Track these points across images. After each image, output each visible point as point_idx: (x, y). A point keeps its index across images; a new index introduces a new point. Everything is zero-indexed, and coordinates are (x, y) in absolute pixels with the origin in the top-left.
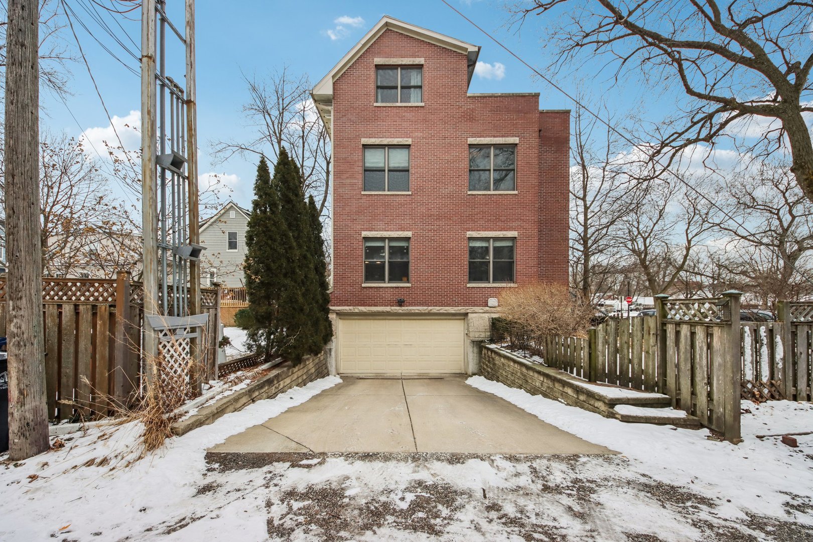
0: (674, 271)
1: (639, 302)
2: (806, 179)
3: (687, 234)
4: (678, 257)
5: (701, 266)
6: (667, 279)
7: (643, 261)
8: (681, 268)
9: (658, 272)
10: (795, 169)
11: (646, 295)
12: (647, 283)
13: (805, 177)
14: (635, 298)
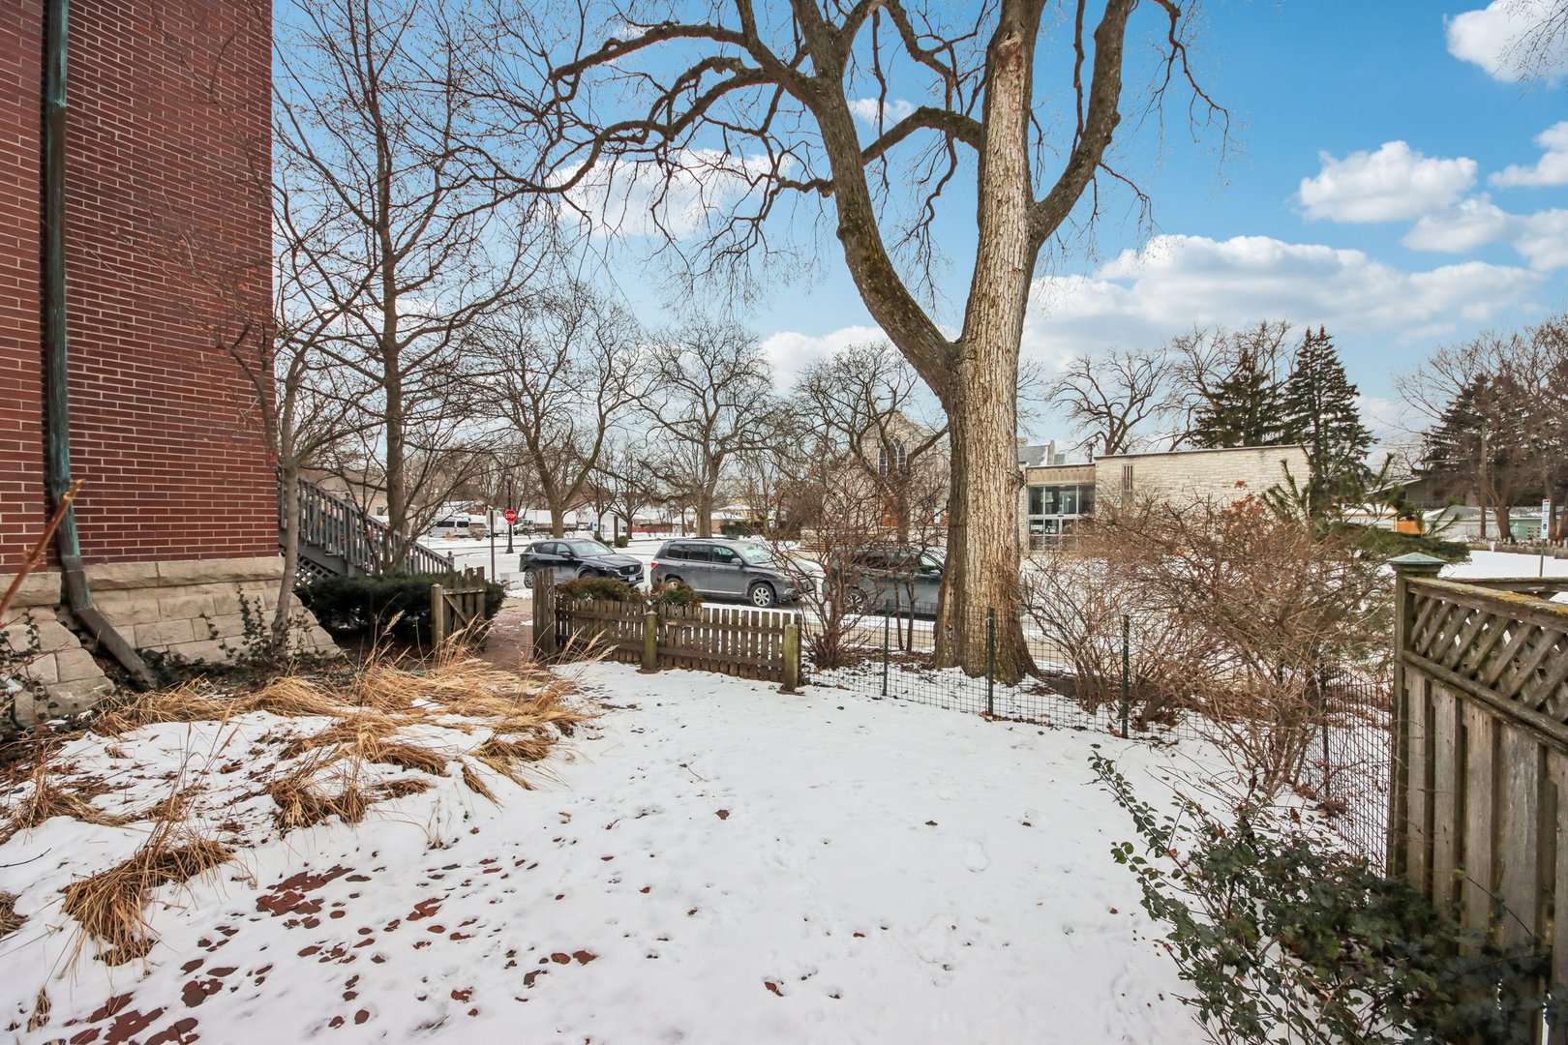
0: (580, 469)
1: (528, 518)
2: (867, 259)
3: (600, 405)
4: (585, 445)
5: (615, 464)
6: (569, 482)
7: (533, 444)
8: (589, 465)
9: (556, 468)
10: (847, 229)
11: (539, 507)
12: (540, 487)
13: (864, 253)
14: (522, 511)
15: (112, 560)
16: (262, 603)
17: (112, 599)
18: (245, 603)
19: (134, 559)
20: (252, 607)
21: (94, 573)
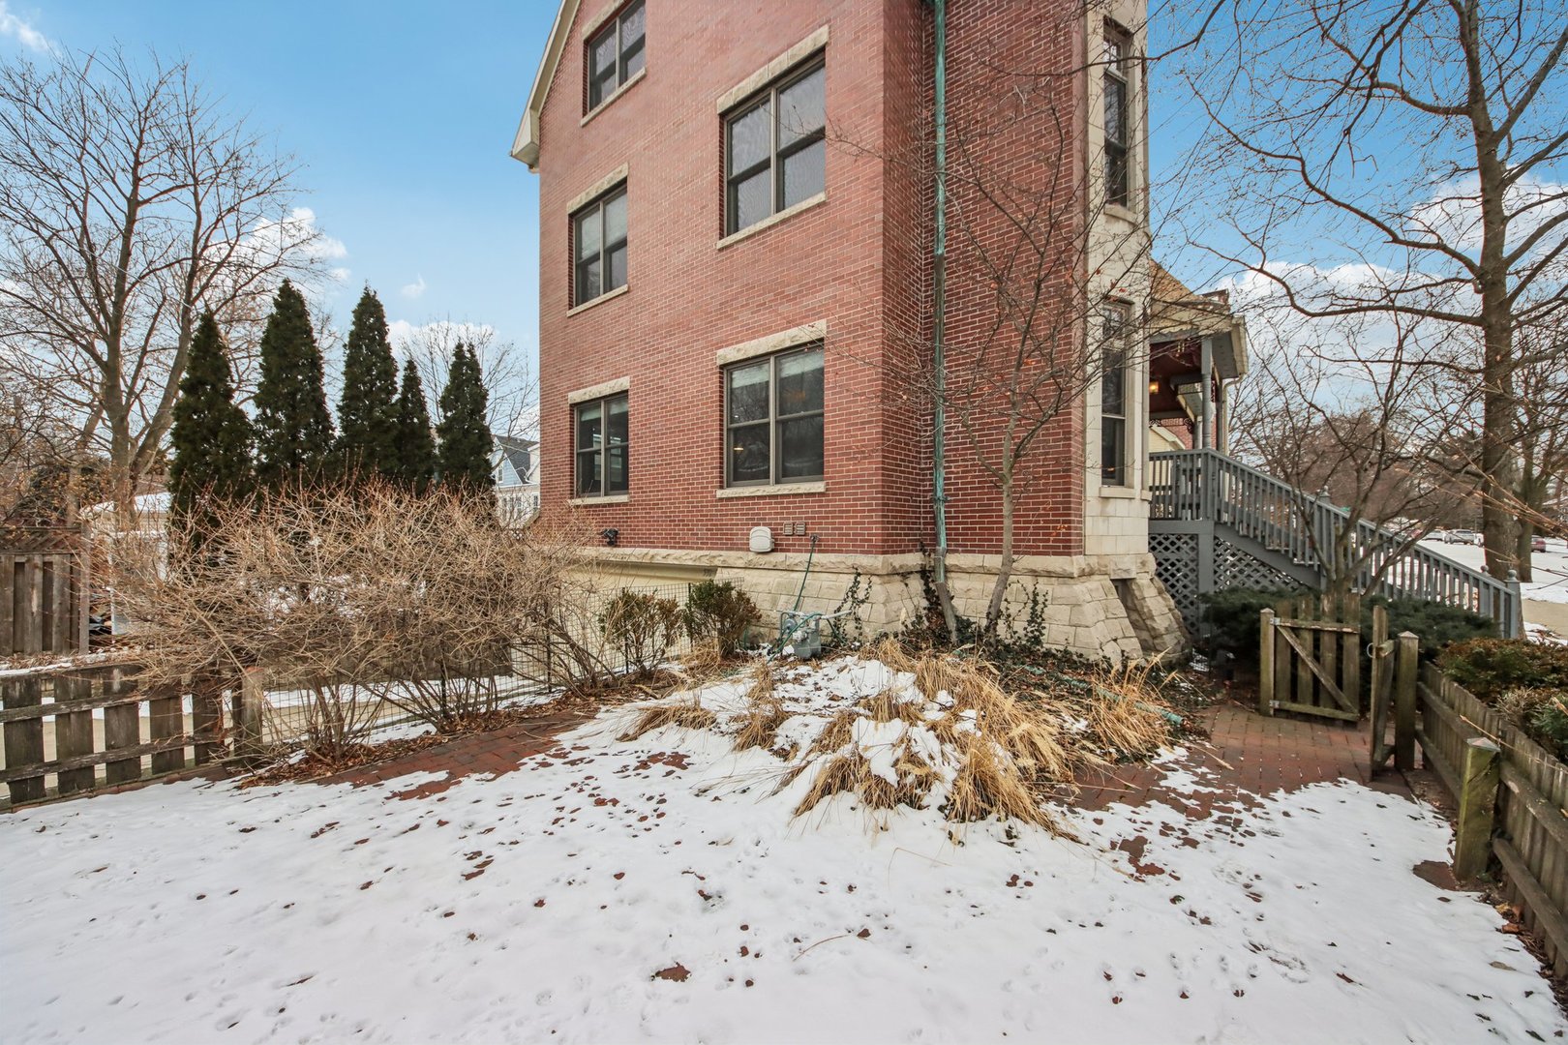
15: (963, 552)
16: (1049, 597)
17: (961, 579)
18: (1035, 595)
19: (974, 552)
20: (1040, 599)
21: (951, 560)
